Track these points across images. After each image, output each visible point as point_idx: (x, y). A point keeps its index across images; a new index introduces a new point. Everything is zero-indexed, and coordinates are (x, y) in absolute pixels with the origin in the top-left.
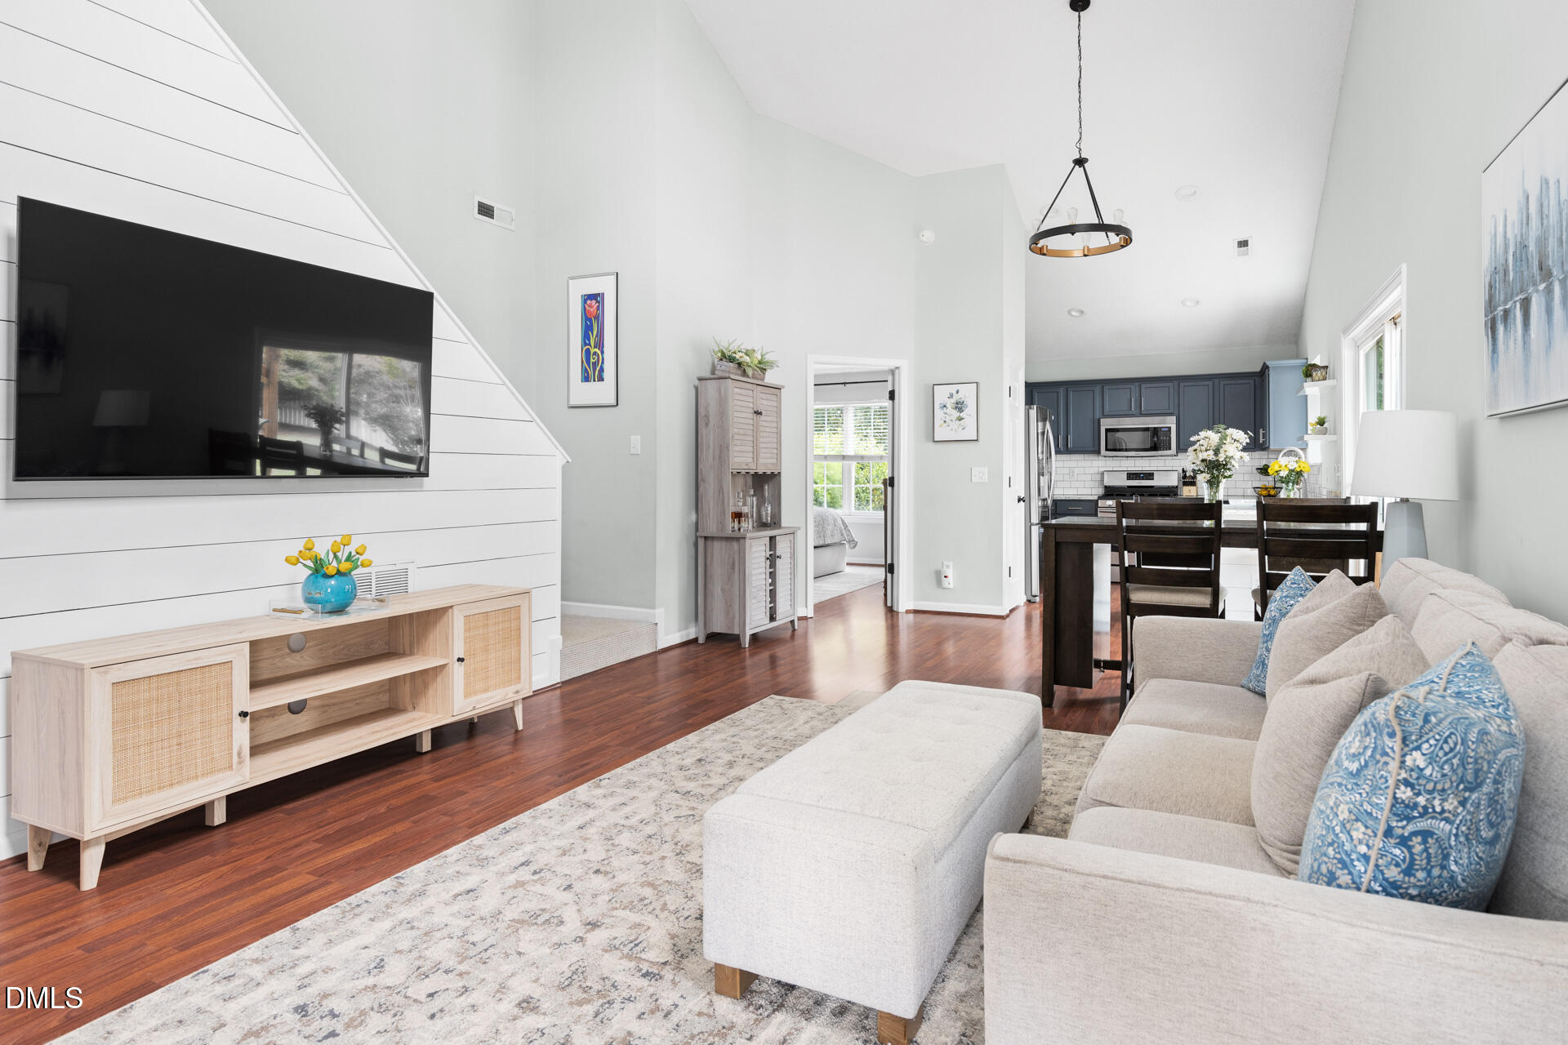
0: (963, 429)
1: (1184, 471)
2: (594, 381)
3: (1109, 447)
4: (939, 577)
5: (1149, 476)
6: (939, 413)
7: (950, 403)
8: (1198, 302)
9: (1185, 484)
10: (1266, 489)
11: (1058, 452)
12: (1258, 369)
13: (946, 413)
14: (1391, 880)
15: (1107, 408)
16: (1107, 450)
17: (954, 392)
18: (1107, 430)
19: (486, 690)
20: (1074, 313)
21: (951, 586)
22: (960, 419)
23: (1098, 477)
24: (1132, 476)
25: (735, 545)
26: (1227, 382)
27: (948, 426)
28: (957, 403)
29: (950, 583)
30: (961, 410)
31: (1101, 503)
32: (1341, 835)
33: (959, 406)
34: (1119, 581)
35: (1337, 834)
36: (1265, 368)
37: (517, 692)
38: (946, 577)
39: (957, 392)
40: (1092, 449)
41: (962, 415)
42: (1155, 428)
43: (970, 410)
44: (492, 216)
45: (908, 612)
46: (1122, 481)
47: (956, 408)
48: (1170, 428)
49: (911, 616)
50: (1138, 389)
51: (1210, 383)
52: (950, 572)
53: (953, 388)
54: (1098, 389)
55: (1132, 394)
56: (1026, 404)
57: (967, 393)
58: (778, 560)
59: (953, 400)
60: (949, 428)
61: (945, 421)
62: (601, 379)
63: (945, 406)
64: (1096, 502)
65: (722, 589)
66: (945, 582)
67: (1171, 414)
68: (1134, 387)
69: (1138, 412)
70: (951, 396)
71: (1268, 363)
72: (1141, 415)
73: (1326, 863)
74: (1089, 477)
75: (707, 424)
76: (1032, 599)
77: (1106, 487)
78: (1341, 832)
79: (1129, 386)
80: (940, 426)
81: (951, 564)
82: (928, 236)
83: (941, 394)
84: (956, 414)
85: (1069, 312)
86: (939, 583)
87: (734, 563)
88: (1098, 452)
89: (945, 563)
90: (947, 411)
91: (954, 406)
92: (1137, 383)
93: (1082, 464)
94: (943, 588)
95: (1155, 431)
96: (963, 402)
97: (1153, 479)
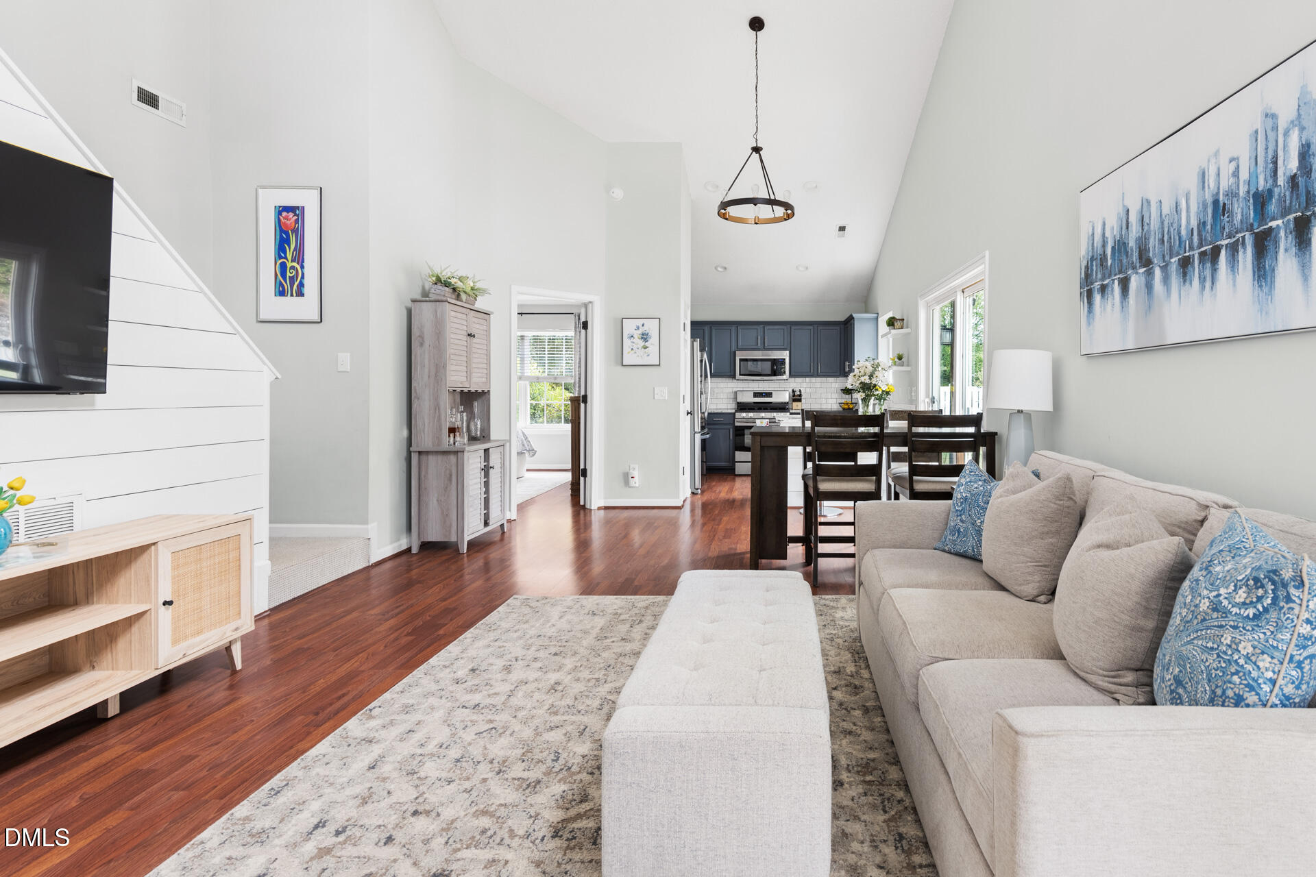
0: (648, 355)
1: (793, 391)
2: (292, 295)
3: (742, 373)
4: (627, 478)
5: (769, 395)
6: (627, 342)
7: (637, 334)
8: (807, 268)
9: (795, 400)
10: (847, 404)
11: (712, 376)
12: (842, 318)
13: (633, 343)
14: (1287, 695)
15: (740, 344)
16: (740, 375)
17: (640, 326)
18: (741, 360)
19: (199, 633)
20: (719, 269)
21: (637, 485)
22: (645, 347)
23: (732, 396)
24: (757, 395)
25: (453, 458)
26: (824, 328)
27: (635, 353)
28: (643, 335)
29: (636, 482)
30: (645, 340)
31: (738, 415)
32: (1245, 666)
33: (645, 337)
34: (750, 473)
35: (1242, 665)
36: (851, 319)
37: (236, 629)
38: (632, 477)
39: (643, 325)
40: (729, 374)
41: (647, 344)
42: (775, 359)
43: (654, 340)
44: (156, 106)
45: (599, 508)
46: (749, 398)
47: (642, 338)
48: (784, 359)
49: (602, 512)
50: (762, 329)
51: (811, 327)
52: (636, 474)
53: (640, 322)
54: (733, 328)
55: (759, 333)
56: (691, 338)
57: (651, 327)
58: (491, 470)
59: (640, 332)
60: (636, 355)
61: (632, 349)
62: (300, 294)
63: (632, 336)
64: (734, 414)
65: (438, 500)
66: (632, 482)
67: (785, 349)
68: (760, 328)
69: (762, 347)
70: (638, 328)
71: (854, 315)
72: (765, 349)
73: (1232, 689)
74: (725, 396)
75: (422, 344)
76: (696, 491)
77: (738, 403)
78: (1246, 663)
79: (756, 327)
80: (629, 353)
81: (637, 467)
82: (618, 193)
83: (629, 327)
84: (641, 343)
85: (716, 268)
86: (627, 483)
87: (451, 475)
88: (733, 377)
89: (632, 466)
90: (634, 340)
91: (640, 336)
92: (762, 326)
93: (722, 385)
94: (630, 487)
95: (774, 362)
96: (648, 334)
97: (772, 397)
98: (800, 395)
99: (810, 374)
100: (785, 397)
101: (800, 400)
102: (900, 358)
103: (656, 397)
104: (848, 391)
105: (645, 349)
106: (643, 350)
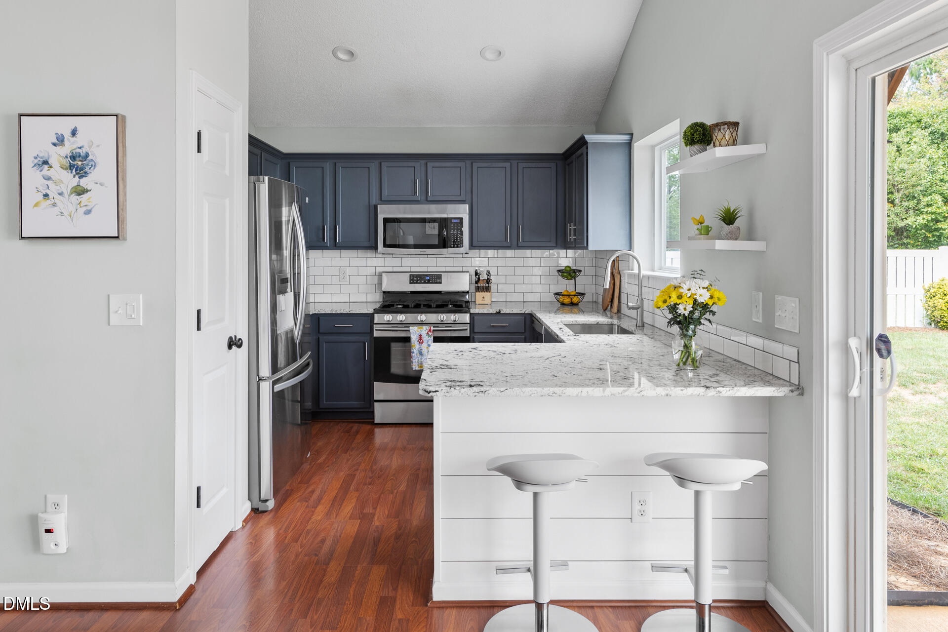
1: (477, 273)
3: (388, 243)
5: (436, 278)
8: (500, 54)
9: (478, 289)
10: (569, 296)
12: (559, 148)
15: (385, 193)
16: (385, 245)
18: (386, 221)
20: (341, 55)
22: (80, 191)
23: (375, 280)
24: (416, 278)
26: (525, 165)
28: (73, 157)
30: (81, 172)
31: (377, 318)
33: (79, 164)
36: (583, 142)
38: (50, 529)
39: (74, 133)
40: (367, 244)
41: (84, 182)
42: (445, 219)
43: (103, 172)
46: (403, 285)
47: (71, 167)
48: (461, 219)
50: (423, 169)
51: (507, 165)
54: (374, 166)
55: (418, 174)
57: (94, 137)
64: (371, 316)
67: (463, 202)
68: (419, 165)
69: (423, 198)
70: (60, 141)
71: (587, 137)
72: (428, 201)
74: (362, 280)
76: (262, 505)
77: (384, 292)
79: (412, 164)
85: (334, 53)
86: (36, 543)
88: (374, 249)
89: (51, 498)
91: (66, 162)
92: (423, 162)
93: (354, 262)
95: (443, 223)
96: (87, 155)
97: (441, 283)
98: (488, 281)
99: (505, 244)
100: (462, 283)
101: (488, 289)
102: (729, 218)
103: (114, 319)
104: (569, 273)
105: (79, 194)
106: (74, 198)
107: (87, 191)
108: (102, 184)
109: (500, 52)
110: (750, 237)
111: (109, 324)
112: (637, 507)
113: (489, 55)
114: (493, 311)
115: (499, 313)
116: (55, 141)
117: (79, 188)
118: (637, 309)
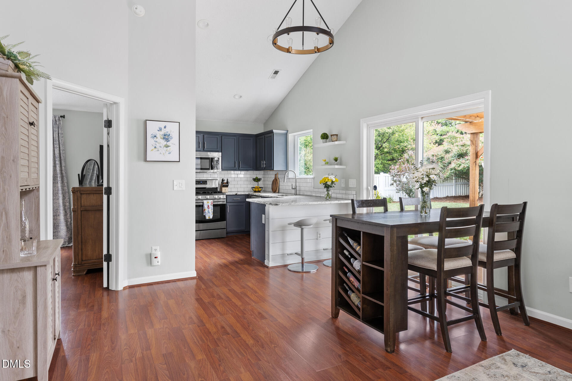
0: (170, 153)
1: (223, 180)
4: (150, 258)
5: (205, 182)
6: (150, 141)
7: (159, 134)
9: (223, 186)
10: (257, 188)
13: (156, 142)
17: (163, 128)
21: (159, 264)
22: (167, 146)
24: (197, 182)
27: (158, 150)
28: (164, 135)
29: (158, 261)
30: (167, 140)
33: (167, 138)
38: (155, 258)
39: (165, 127)
41: (168, 143)
42: (212, 158)
43: (174, 141)
45: (125, 288)
47: (164, 138)
48: (219, 158)
49: (127, 291)
50: (202, 137)
52: (158, 254)
53: (162, 125)
57: (172, 129)
59: (162, 133)
60: (159, 152)
61: (155, 147)
63: (155, 136)
66: (155, 261)
67: (218, 152)
69: (203, 149)
70: (160, 130)
71: (273, 130)
72: (205, 151)
80: (152, 150)
81: (158, 248)
83: (152, 128)
84: (164, 142)
86: (150, 263)
89: (154, 248)
90: (157, 140)
91: (162, 137)
92: (202, 135)
94: (153, 266)
95: (212, 160)
96: (169, 135)
97: (207, 184)
99: (235, 168)
100: (215, 184)
101: (227, 186)
102: (336, 160)
103: (175, 188)
104: (257, 180)
105: (167, 147)
106: (165, 148)
107: (169, 146)
108: (174, 144)
109: (241, 96)
110: (341, 164)
111: (173, 190)
112: (319, 236)
113: (237, 97)
114: (234, 193)
115: (236, 194)
116: (159, 130)
117: (167, 145)
118: (295, 189)
